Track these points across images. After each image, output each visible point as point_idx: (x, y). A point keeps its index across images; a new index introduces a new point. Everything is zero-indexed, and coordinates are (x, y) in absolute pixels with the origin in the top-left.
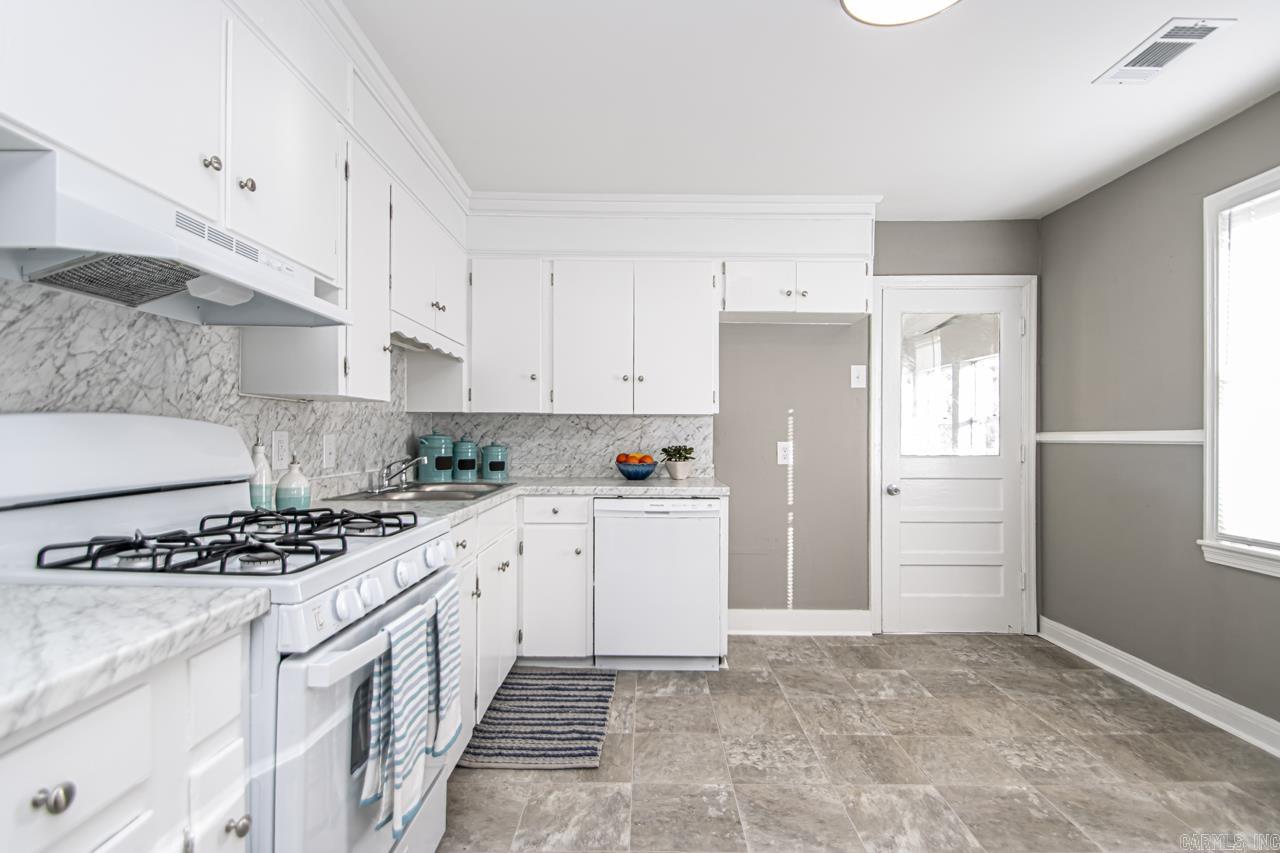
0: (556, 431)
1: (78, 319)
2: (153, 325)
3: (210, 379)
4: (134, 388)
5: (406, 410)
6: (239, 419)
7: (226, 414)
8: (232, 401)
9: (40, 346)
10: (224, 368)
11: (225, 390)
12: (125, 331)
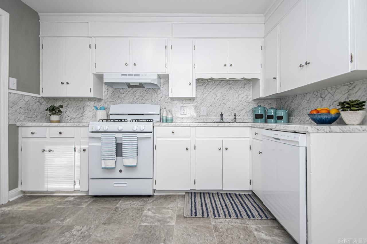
0: (308, 101)
1: (136, 91)
2: (150, 90)
3: (163, 97)
4: (146, 100)
5: (251, 99)
6: (171, 104)
7: (167, 103)
8: (168, 101)
9: (131, 96)
10: (166, 95)
11: (166, 99)
12: (144, 92)
